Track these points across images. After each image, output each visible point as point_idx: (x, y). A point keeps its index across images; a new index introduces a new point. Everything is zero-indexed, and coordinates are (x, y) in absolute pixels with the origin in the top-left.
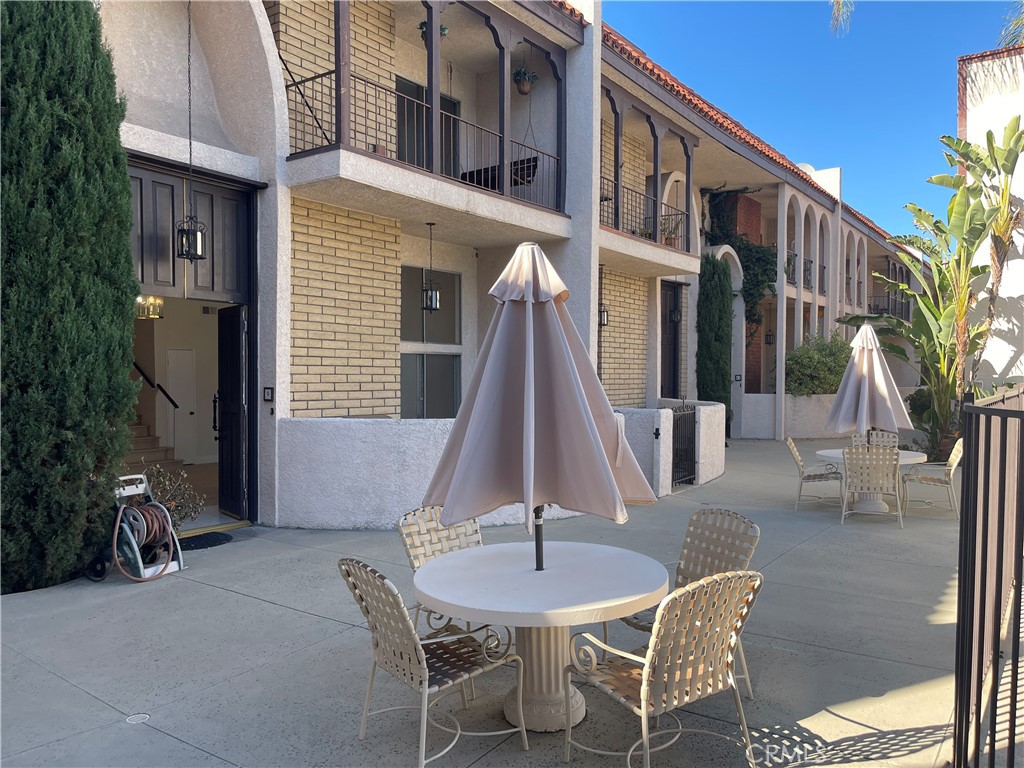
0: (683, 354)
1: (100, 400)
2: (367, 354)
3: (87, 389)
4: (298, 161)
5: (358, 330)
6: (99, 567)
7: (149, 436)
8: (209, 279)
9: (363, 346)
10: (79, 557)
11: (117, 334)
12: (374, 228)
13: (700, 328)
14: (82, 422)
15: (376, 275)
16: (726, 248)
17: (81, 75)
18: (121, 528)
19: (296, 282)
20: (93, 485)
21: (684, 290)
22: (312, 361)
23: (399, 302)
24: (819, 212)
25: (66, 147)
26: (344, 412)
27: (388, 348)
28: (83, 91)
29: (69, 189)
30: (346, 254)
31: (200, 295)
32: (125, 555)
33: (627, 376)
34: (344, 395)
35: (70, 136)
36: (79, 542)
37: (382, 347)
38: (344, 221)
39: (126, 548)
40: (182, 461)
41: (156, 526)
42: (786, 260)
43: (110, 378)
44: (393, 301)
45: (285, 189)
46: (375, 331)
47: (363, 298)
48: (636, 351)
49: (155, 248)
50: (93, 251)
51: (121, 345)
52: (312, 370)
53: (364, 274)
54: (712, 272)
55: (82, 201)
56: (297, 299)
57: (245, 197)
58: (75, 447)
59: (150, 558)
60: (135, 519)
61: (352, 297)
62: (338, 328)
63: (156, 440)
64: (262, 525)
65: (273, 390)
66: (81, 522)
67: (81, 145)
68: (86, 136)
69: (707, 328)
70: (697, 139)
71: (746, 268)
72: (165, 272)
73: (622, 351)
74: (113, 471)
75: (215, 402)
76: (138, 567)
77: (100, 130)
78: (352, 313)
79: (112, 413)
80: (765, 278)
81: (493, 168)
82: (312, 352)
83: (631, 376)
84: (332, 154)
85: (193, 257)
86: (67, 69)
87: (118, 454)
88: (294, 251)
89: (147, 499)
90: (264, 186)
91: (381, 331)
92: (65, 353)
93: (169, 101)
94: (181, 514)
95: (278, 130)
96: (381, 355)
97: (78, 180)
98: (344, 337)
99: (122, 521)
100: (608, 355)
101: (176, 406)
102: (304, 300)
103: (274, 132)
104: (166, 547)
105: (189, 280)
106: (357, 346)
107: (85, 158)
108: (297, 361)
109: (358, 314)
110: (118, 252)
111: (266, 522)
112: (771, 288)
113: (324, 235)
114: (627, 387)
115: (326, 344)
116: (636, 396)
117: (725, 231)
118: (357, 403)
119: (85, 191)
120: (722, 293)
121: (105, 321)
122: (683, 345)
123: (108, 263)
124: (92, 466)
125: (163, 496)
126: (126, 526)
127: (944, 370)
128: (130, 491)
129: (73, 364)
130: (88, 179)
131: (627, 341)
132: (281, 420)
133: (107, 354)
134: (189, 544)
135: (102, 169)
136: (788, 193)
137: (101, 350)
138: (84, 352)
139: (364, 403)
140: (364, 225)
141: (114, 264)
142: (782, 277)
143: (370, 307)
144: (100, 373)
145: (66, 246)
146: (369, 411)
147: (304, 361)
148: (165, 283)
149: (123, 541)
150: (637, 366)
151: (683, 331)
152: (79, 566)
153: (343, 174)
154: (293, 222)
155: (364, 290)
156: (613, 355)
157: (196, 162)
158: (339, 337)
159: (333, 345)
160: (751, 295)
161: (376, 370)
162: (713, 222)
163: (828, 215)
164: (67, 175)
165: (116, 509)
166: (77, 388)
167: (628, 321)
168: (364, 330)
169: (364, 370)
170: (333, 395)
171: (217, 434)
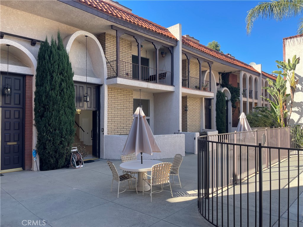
0: (212, 117)
1: (69, 132)
2: (125, 120)
3: (66, 130)
4: (108, 79)
5: (123, 115)
6: (68, 166)
7: (78, 138)
8: (90, 105)
9: (124, 119)
10: (64, 163)
11: (72, 119)
12: (127, 91)
13: (217, 110)
14: (65, 137)
15: (127, 102)
16: (225, 88)
17: (66, 69)
18: (72, 158)
19: (109, 105)
20: (67, 149)
21: (212, 100)
22: (112, 122)
23: (133, 108)
24: (254, 77)
25: (63, 84)
26: (120, 134)
27: (130, 119)
28: (66, 72)
29: (64, 92)
30: (120, 98)
31: (88, 109)
32: (73, 163)
33: (195, 123)
34: (120, 130)
35: (64, 82)
36: (64, 160)
37: (129, 118)
38: (120, 91)
39: (73, 162)
40: (85, 145)
41: (79, 157)
42: (242, 91)
43: (70, 128)
44: (131, 108)
45: (106, 85)
46: (127, 115)
47: (124, 108)
48: (197, 117)
49: (79, 100)
50: (68, 103)
51: (72, 121)
52: (112, 124)
53: (124, 102)
54: (220, 95)
55: (66, 94)
56: (109, 109)
57: (98, 88)
58: (64, 142)
59: (78, 165)
60: (75, 156)
61: (122, 108)
62: (118, 115)
63: (79, 139)
64: (101, 159)
65: (103, 129)
66: (65, 156)
67: (66, 83)
68: (67, 81)
69: (219, 110)
70: (213, 62)
71: (232, 93)
72: (81, 104)
73: (193, 117)
74: (71, 146)
75: (92, 131)
76: (75, 166)
77: (69, 80)
78: (122, 111)
79: (70, 135)
80: (237, 96)
81: (154, 75)
82: (112, 120)
83: (196, 123)
84: (115, 78)
85: (87, 101)
86: (63, 69)
87: (72, 143)
88: (108, 98)
89: (77, 152)
90: (102, 85)
91: (128, 115)
92: (62, 124)
93: (83, 68)
94: (84, 155)
95: (105, 73)
96: (128, 120)
97: (65, 90)
98: (120, 117)
99: (72, 156)
100: (189, 118)
101: (84, 132)
102: (111, 109)
103: (104, 73)
104: (81, 162)
105: (86, 106)
106: (123, 118)
107: (66, 86)
108: (109, 122)
109: (123, 111)
110: (72, 103)
111: (102, 158)
112: (238, 99)
113: (115, 94)
114: (195, 126)
115: (115, 118)
116: (198, 128)
117: (226, 83)
118: (123, 131)
119: (66, 92)
120: (223, 101)
121: (70, 117)
122: (212, 115)
123: (70, 105)
124: (67, 145)
125: (80, 152)
126: (73, 157)
127: (279, 122)
128: (74, 150)
129: (64, 125)
130: (67, 90)
131: (195, 114)
132: (105, 136)
133: (70, 123)
134: (85, 162)
135: (69, 87)
136: (243, 73)
137: (69, 122)
138: (66, 123)
139: (124, 131)
140: (124, 91)
141: (72, 105)
142: (241, 96)
143: (126, 109)
144: (69, 127)
145: (63, 103)
146: (126, 133)
147: (111, 122)
148: (81, 107)
149: (73, 160)
150: (198, 121)
151: (212, 111)
152: (64, 165)
153: (118, 83)
154: (108, 92)
155: (124, 106)
156: (190, 118)
157: (88, 82)
158: (119, 117)
159: (117, 118)
160: (233, 100)
161: (127, 124)
162: (223, 81)
163: (258, 77)
164: (63, 89)
165: (71, 154)
166: (64, 130)
167: (195, 109)
168: (124, 115)
169: (124, 124)
170: (117, 130)
171: (92, 138)
